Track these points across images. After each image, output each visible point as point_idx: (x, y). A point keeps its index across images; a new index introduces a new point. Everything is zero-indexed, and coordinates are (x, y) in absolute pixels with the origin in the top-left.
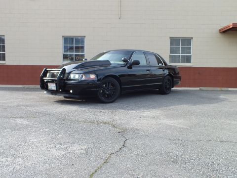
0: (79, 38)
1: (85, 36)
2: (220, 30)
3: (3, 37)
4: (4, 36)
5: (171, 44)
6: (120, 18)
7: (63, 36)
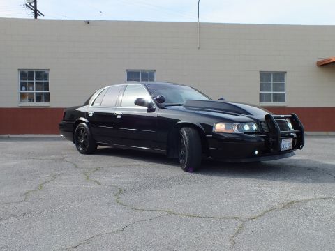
0: (148, 72)
1: (155, 70)
2: (318, 63)
3: (46, 72)
4: (49, 70)
5: (261, 79)
6: (199, 48)
7: (127, 70)
